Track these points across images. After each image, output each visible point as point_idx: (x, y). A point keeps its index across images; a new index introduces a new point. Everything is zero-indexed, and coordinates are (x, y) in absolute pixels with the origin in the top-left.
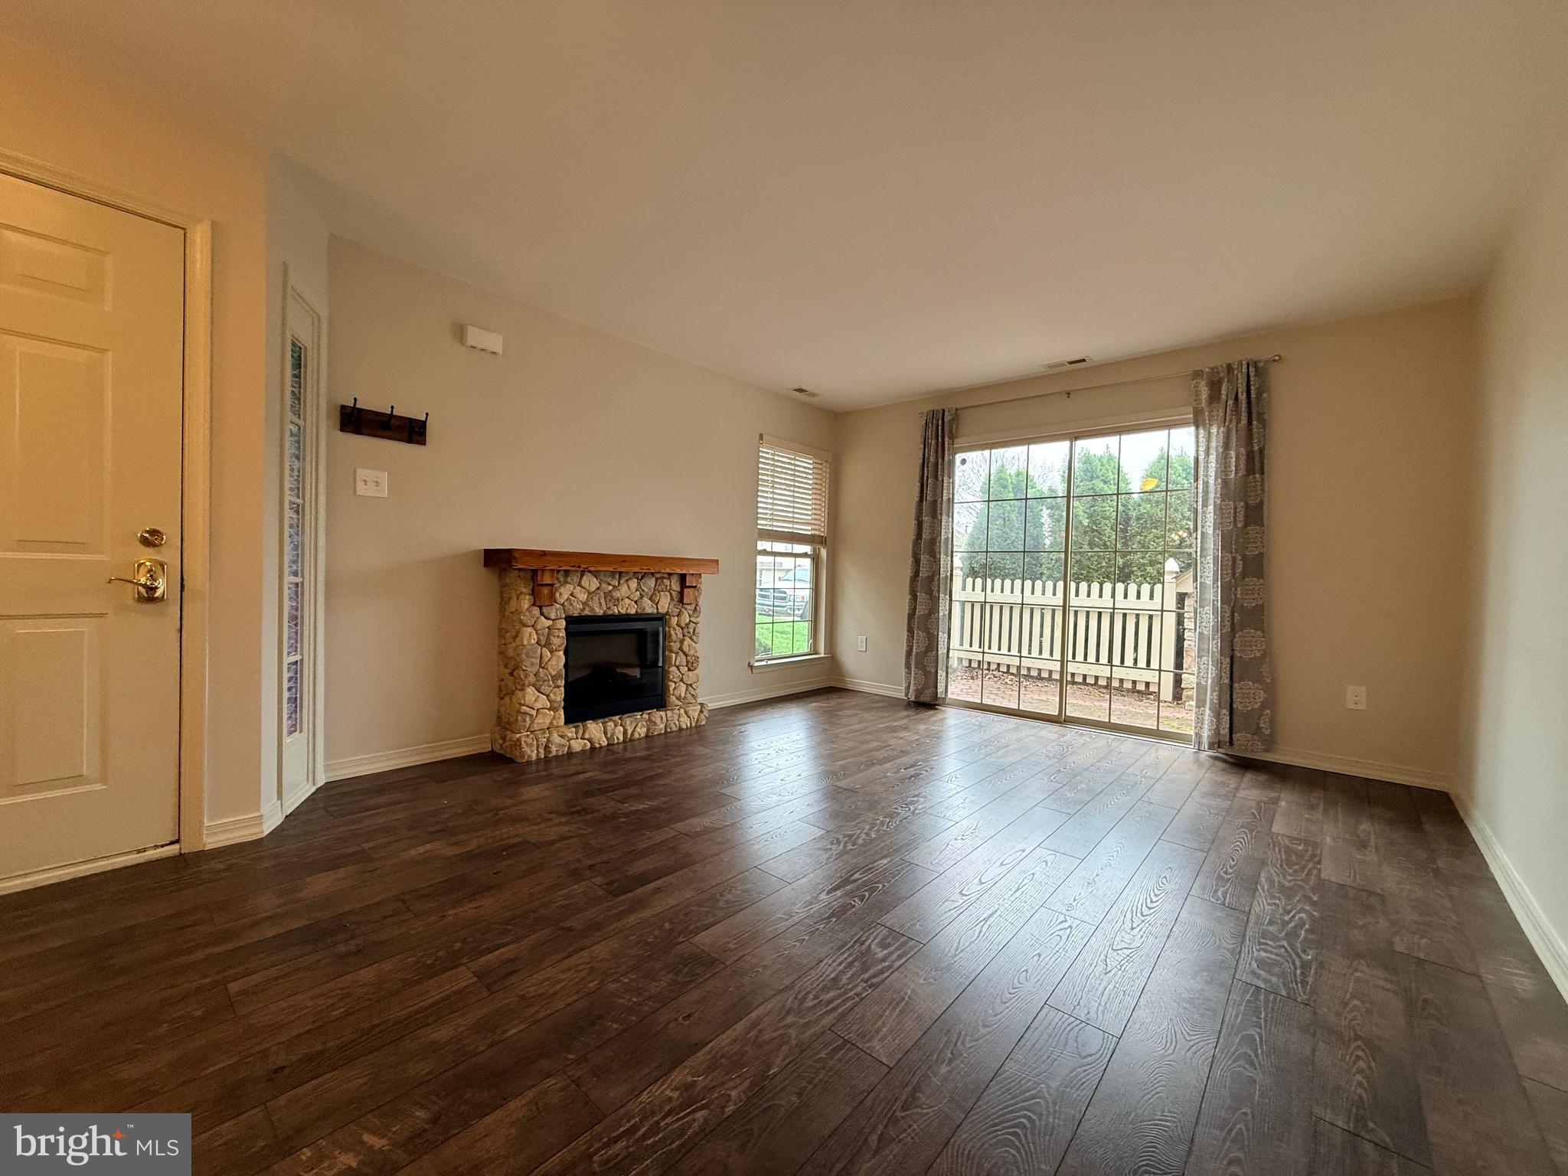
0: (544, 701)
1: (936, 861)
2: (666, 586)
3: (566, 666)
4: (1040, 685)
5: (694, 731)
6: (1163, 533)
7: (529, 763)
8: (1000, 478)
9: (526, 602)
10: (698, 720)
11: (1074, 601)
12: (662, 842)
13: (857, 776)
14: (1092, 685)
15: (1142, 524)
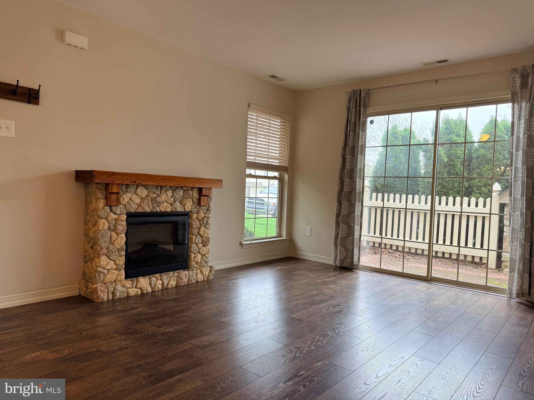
0: (111, 265)
1: (351, 364)
2: (190, 195)
3: (126, 243)
4: (416, 258)
5: (206, 283)
6: (492, 167)
7: (102, 303)
8: (394, 133)
9: (101, 203)
10: (208, 276)
11: (437, 207)
12: (182, 352)
13: (303, 311)
14: (447, 258)
15: (479, 162)
